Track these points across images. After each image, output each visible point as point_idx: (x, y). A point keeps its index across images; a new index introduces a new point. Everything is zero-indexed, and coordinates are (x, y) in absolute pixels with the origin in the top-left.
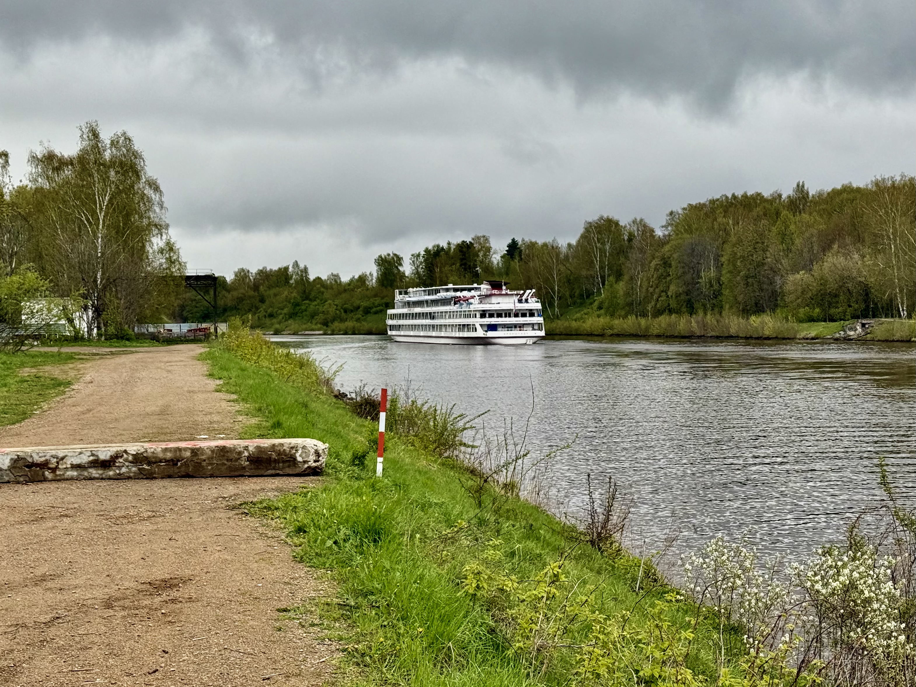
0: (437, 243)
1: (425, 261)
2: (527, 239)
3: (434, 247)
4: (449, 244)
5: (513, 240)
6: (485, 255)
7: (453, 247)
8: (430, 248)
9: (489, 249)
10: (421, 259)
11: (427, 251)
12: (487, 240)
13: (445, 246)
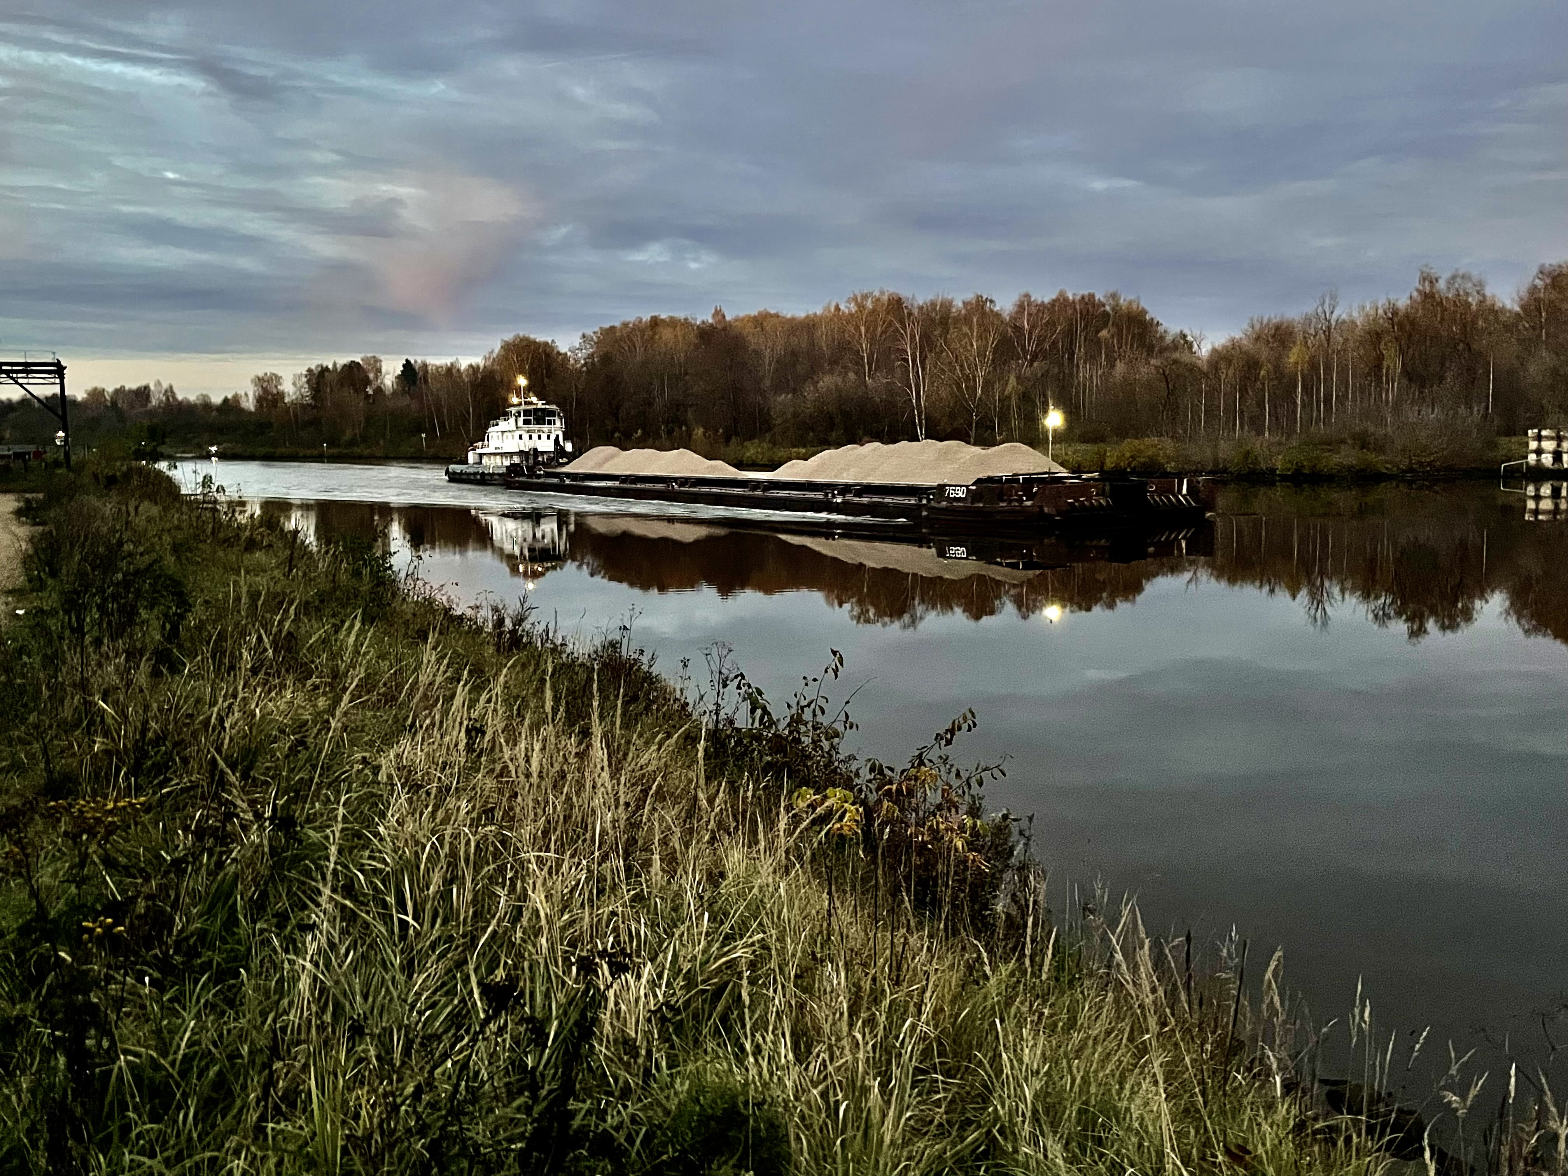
0: (320, 363)
1: (308, 382)
2: (419, 361)
3: (318, 366)
4: (335, 364)
5: (407, 360)
6: (377, 377)
7: (339, 367)
8: (313, 367)
9: (379, 370)
10: (304, 379)
11: (310, 370)
12: (377, 360)
13: (330, 367)
